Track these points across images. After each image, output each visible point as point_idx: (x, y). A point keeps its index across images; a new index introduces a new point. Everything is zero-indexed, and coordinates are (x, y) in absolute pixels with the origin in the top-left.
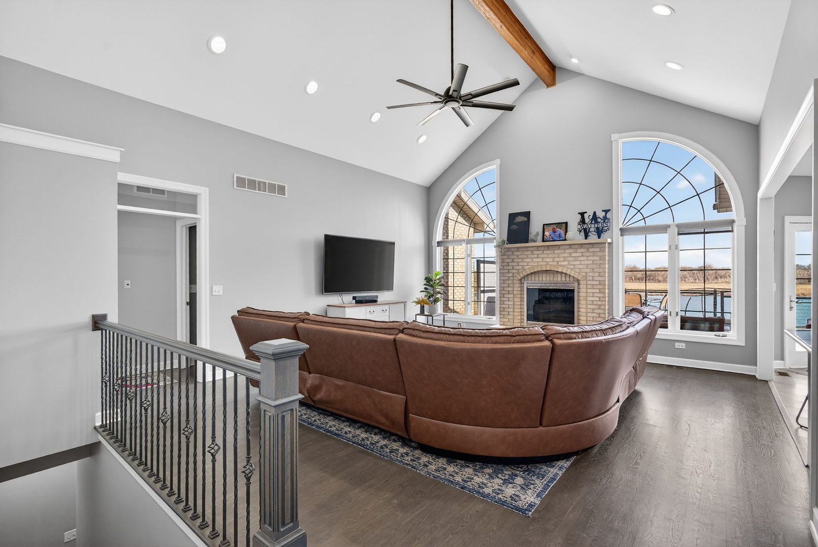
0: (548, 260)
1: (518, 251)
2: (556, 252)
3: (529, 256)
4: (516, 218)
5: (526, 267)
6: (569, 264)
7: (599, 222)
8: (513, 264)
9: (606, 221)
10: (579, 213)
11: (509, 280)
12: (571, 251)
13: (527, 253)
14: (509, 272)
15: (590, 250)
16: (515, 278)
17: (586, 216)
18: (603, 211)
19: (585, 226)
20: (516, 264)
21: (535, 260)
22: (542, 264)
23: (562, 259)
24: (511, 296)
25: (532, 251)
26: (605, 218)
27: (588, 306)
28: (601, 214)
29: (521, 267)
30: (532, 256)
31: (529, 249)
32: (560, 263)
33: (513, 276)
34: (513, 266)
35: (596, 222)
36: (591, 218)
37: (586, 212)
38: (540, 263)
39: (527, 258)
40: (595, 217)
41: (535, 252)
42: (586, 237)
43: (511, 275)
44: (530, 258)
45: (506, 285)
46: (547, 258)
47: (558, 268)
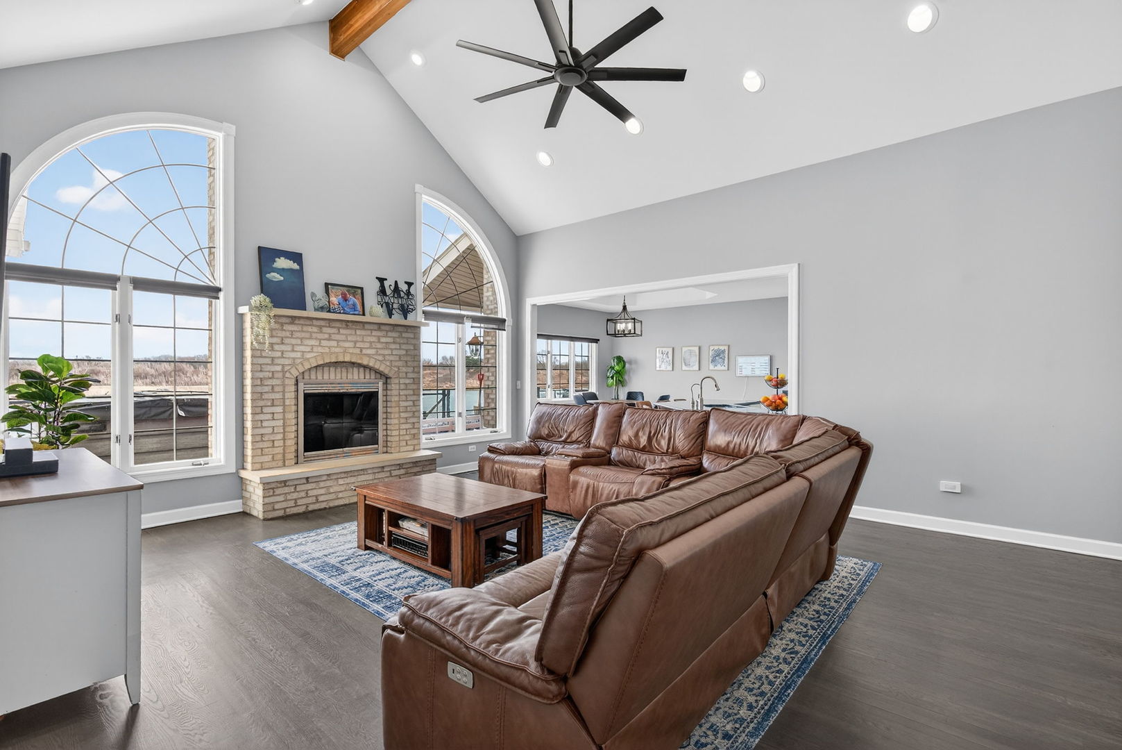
0: (347, 345)
1: (292, 323)
2: (358, 332)
3: (314, 335)
4: (277, 259)
5: (309, 355)
6: (377, 354)
7: (403, 297)
8: (283, 347)
9: (410, 297)
10: (377, 278)
11: (272, 378)
12: (379, 333)
13: (310, 330)
14: (273, 364)
15: (404, 335)
16: (288, 375)
17: (386, 284)
18: (406, 283)
19: (387, 299)
20: (289, 348)
21: (324, 343)
22: (337, 350)
23: (367, 345)
24: (280, 409)
25: (320, 327)
26: (408, 293)
27: (401, 414)
28: (404, 287)
29: (299, 355)
30: (320, 336)
31: (315, 322)
32: (364, 351)
33: (283, 372)
34: (282, 352)
35: (399, 296)
36: (392, 288)
37: (386, 279)
38: (333, 350)
39: (311, 338)
40: (396, 289)
41: (325, 330)
42: (390, 314)
43: (279, 368)
44: (316, 339)
45: (266, 389)
46: (344, 341)
47: (361, 359)
